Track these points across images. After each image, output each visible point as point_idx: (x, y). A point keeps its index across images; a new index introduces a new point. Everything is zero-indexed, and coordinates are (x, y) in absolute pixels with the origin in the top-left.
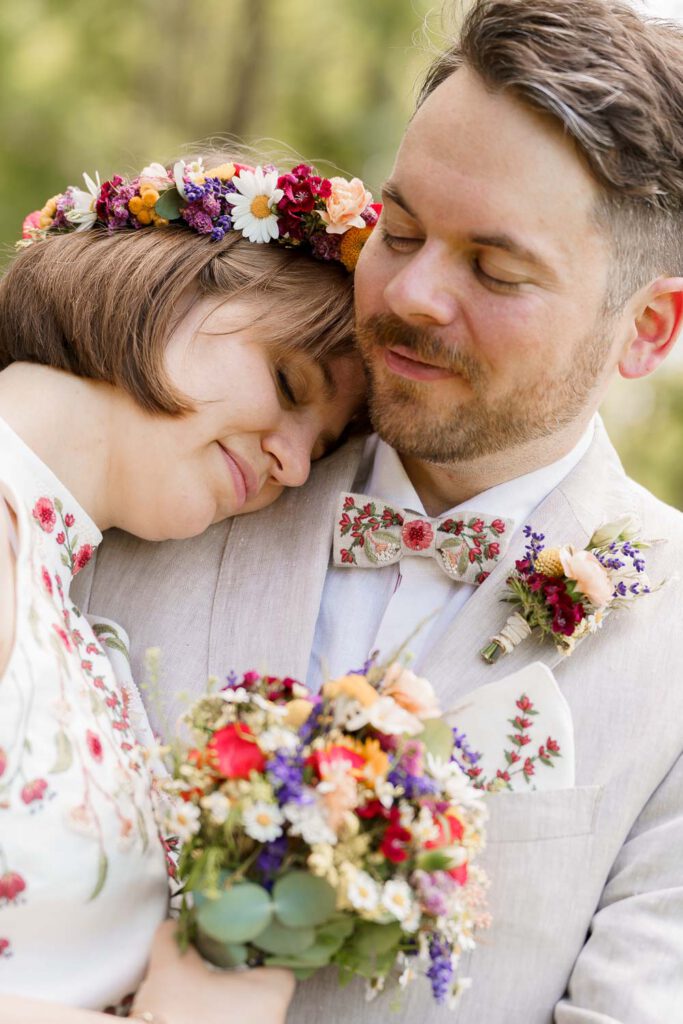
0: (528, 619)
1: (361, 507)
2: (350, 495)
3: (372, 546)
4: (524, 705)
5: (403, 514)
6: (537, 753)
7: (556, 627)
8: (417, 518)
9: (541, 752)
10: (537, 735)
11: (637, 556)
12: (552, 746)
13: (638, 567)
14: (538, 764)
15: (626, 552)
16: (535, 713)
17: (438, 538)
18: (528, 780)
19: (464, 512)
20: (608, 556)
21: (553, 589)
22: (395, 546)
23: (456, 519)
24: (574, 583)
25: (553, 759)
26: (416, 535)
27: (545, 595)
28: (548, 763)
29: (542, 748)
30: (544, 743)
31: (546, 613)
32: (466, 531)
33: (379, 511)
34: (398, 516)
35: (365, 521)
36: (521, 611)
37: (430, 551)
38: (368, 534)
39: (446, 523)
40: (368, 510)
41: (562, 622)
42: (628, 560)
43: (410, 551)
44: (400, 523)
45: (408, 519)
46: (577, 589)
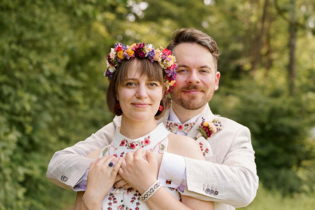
0: (202, 133)
1: (170, 123)
2: (167, 121)
3: (172, 130)
4: (201, 144)
5: (177, 124)
6: (205, 151)
7: (208, 136)
8: (180, 124)
9: (206, 151)
10: (204, 148)
11: (221, 124)
12: (207, 150)
13: (221, 126)
14: (205, 153)
15: (219, 123)
16: (203, 145)
17: (184, 127)
18: (204, 156)
19: (188, 122)
20: (216, 124)
21: (207, 129)
22: (177, 129)
23: (187, 124)
24: (210, 128)
25: (208, 152)
26: (180, 127)
27: (206, 130)
28: (207, 153)
29: (205, 150)
30: (205, 149)
31: (206, 133)
32: (189, 125)
33: (173, 123)
34: (176, 124)
35: (171, 125)
36: (201, 132)
37: (183, 130)
38: (171, 128)
39: (185, 125)
40: (171, 123)
41: (208, 135)
42: (219, 124)
43: (179, 130)
44: (177, 125)
45: (179, 125)
46: (211, 129)
